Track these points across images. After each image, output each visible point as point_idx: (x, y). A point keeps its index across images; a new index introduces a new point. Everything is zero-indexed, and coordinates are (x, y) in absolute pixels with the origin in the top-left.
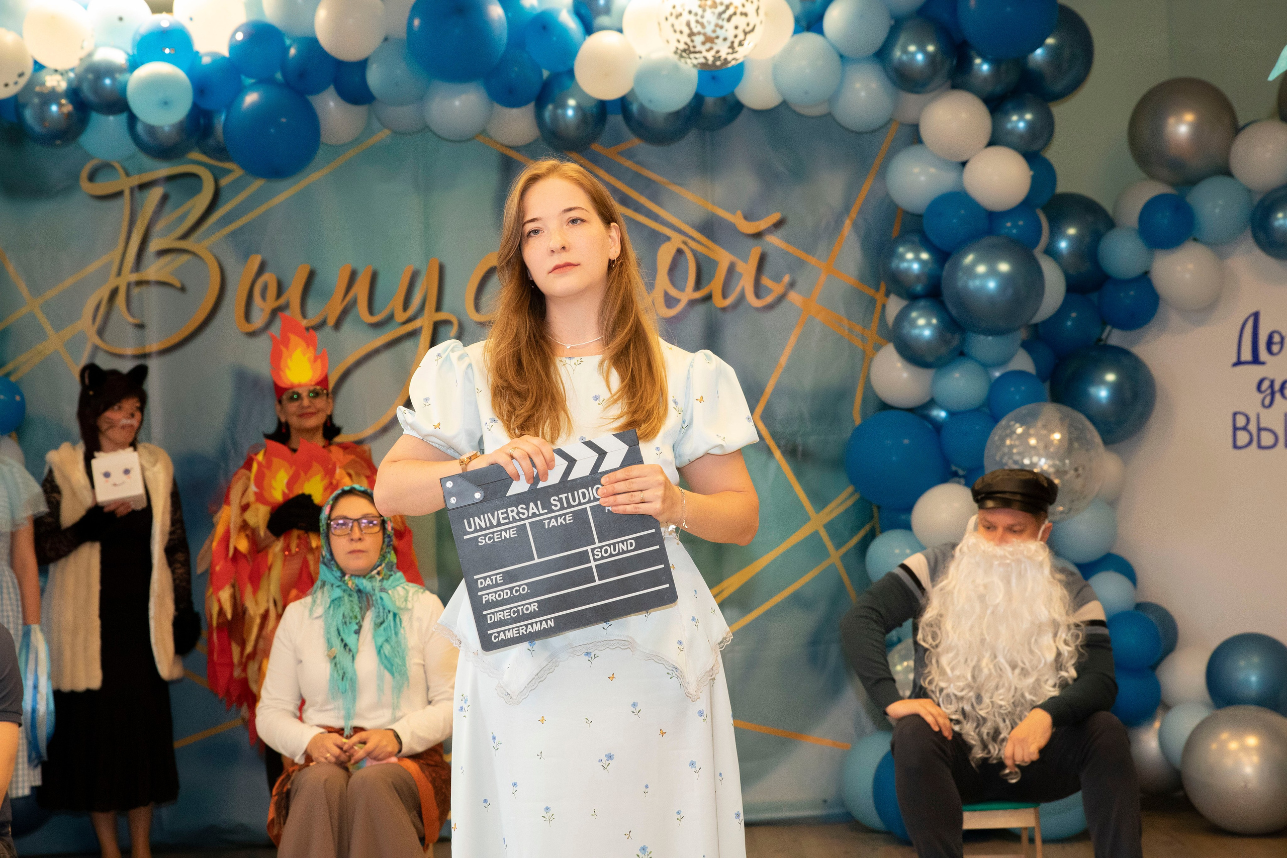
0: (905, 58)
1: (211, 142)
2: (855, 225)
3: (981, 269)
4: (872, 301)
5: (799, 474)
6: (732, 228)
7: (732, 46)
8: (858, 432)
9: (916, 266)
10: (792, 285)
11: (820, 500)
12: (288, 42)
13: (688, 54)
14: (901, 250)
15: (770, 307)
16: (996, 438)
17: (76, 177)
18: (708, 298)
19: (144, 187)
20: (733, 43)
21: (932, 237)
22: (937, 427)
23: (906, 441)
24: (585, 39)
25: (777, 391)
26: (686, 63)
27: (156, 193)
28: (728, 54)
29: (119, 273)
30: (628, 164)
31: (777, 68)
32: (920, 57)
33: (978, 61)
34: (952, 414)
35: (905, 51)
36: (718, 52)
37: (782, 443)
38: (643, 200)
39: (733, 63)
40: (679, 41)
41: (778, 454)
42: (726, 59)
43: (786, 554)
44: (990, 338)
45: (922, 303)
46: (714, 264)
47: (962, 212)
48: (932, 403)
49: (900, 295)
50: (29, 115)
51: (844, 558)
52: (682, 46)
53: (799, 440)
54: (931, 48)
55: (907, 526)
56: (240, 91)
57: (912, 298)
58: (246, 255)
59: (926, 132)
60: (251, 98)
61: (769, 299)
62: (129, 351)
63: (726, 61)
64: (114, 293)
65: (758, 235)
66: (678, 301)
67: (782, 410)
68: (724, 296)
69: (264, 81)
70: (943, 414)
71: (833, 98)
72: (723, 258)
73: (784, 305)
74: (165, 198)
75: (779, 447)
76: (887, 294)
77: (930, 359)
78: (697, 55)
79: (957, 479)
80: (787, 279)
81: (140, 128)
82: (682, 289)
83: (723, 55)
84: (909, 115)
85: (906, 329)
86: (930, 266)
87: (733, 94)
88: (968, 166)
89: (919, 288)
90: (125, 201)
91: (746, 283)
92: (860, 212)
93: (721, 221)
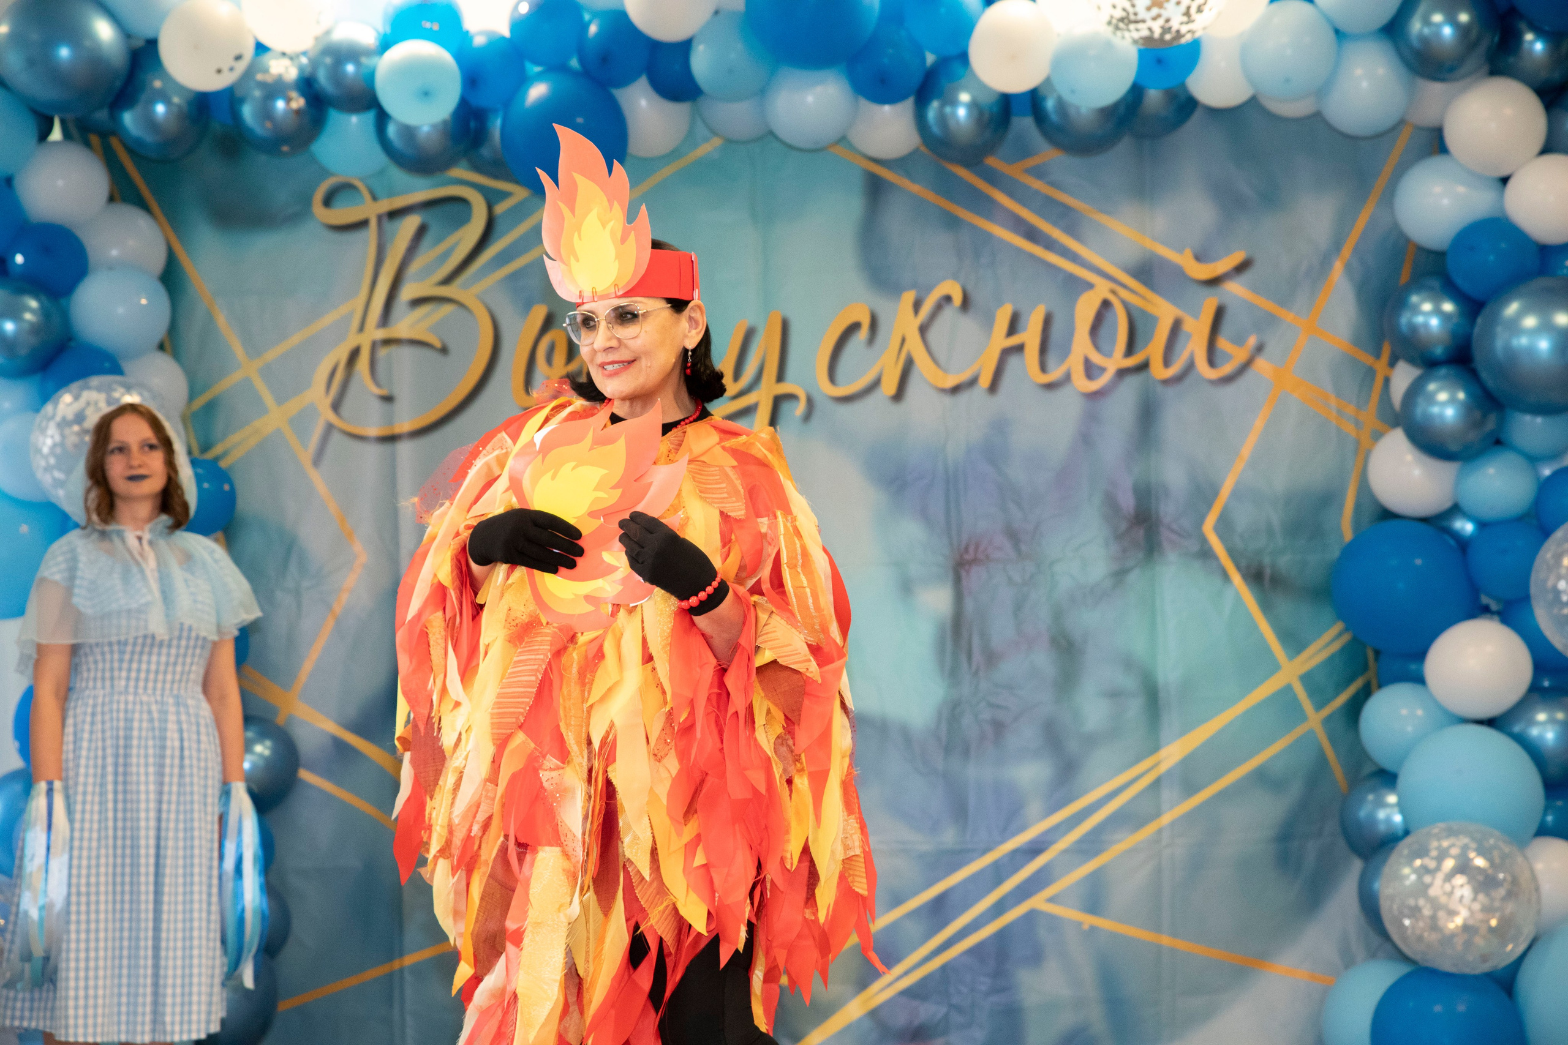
0: (1426, 31)
1: (485, 152)
2: (1348, 268)
3: (1530, 322)
4: (1371, 373)
5: (1266, 607)
6: (1178, 273)
7: (1187, 13)
8: (1350, 551)
9: (1434, 322)
10: (1259, 349)
11: (1294, 642)
12: (587, 17)
13: (1127, 25)
14: (1414, 299)
15: (1228, 379)
16: (1549, 555)
17: (307, 202)
18: (1144, 366)
19: (395, 214)
20: (1189, 8)
21: (1459, 281)
22: (1463, 544)
23: (1418, 562)
24: (983, 11)
25: (1235, 494)
26: (1123, 38)
27: (411, 223)
28: (1182, 23)
29: (361, 328)
30: (1037, 185)
31: (1246, 49)
32: (1447, 31)
33: (1529, 37)
34: (1482, 525)
35: (1427, 22)
36: (1168, 21)
37: (1244, 563)
38: (1057, 234)
39: (1188, 38)
40: (1114, 7)
41: (1237, 578)
42: (1178, 32)
43: (1247, 713)
44: (1539, 420)
45: (1443, 371)
46: (1152, 320)
47: (1503, 245)
48: (1455, 510)
49: (1412, 361)
50: (247, 112)
51: (1327, 721)
52: (1119, 13)
53: (1267, 560)
54: (1464, 18)
55: (1419, 679)
56: (523, 81)
57: (1429, 364)
58: (527, 307)
59: (1451, 138)
60: (537, 91)
61: (1227, 369)
62: (373, 431)
63: (1179, 35)
64: (355, 354)
65: (1214, 282)
66: (1103, 370)
67: (1243, 518)
68: (1167, 363)
69: (555, 68)
70: (1467, 527)
71: (1322, 91)
72: (1164, 311)
73: (1249, 375)
74: (422, 231)
75: (1239, 568)
76: (1392, 364)
77: (1454, 447)
78: (1140, 26)
79: (1489, 615)
80: (1252, 341)
81: (391, 130)
82: (1108, 355)
83: (1175, 25)
84: (1426, 116)
85: (1420, 409)
86: (1455, 320)
87: (1183, 86)
88: (1511, 183)
89: (1439, 351)
90: (371, 234)
91: (1195, 346)
92: (1355, 250)
93: (1164, 263)
